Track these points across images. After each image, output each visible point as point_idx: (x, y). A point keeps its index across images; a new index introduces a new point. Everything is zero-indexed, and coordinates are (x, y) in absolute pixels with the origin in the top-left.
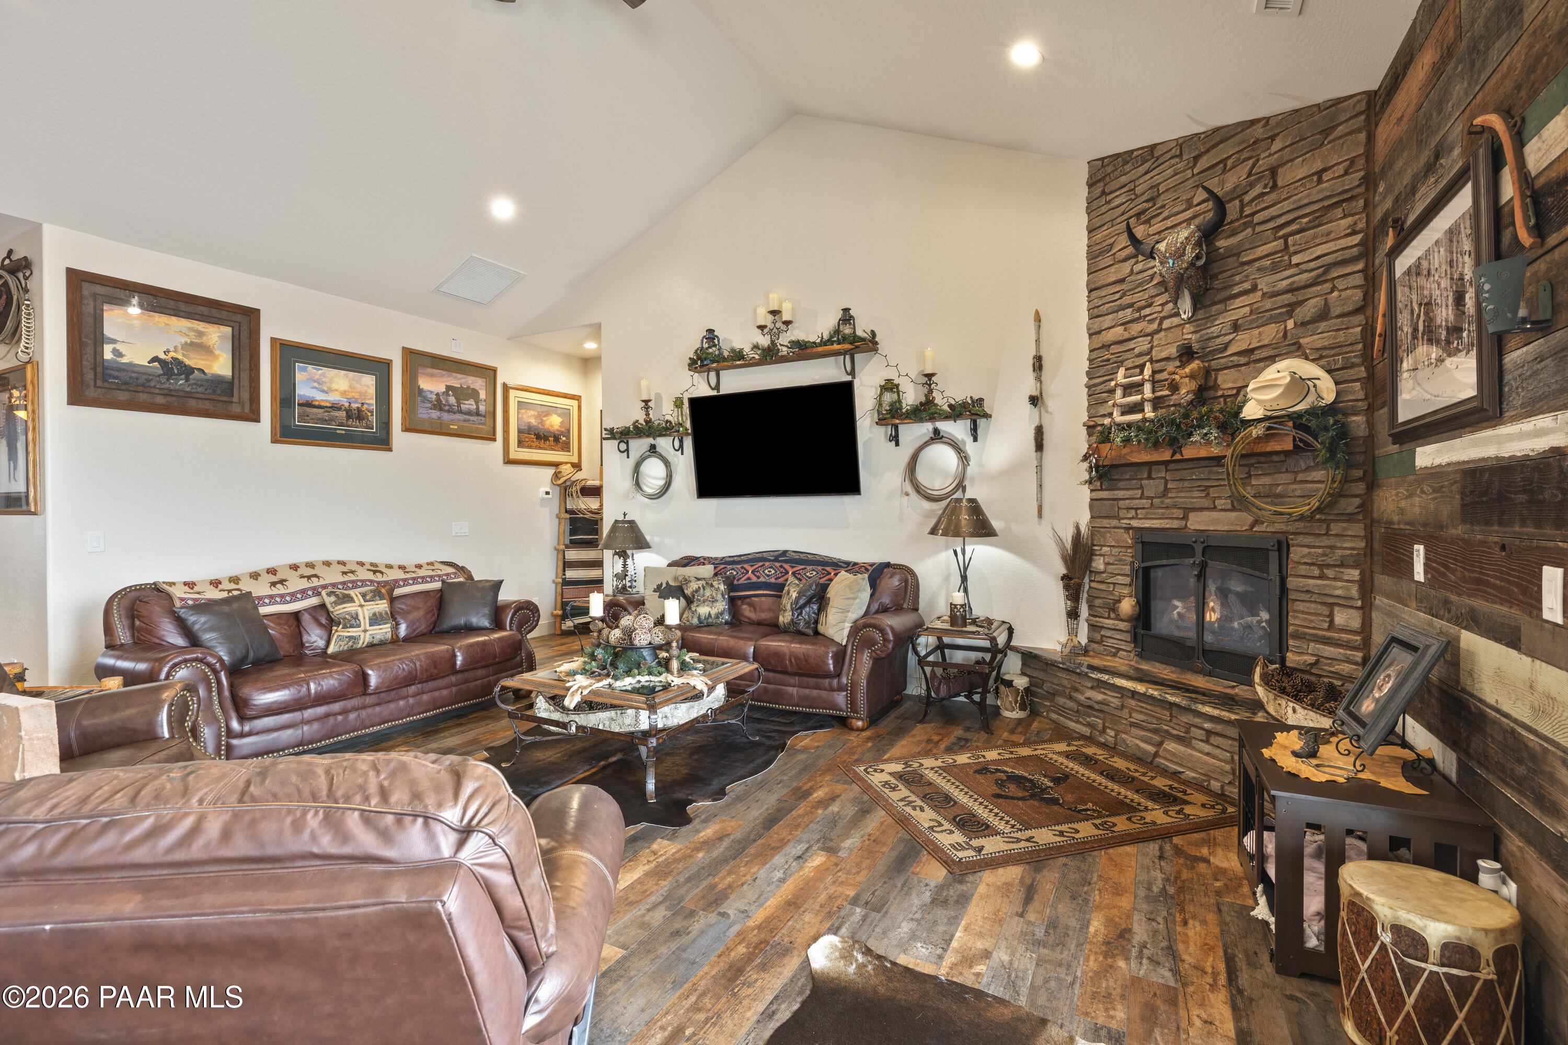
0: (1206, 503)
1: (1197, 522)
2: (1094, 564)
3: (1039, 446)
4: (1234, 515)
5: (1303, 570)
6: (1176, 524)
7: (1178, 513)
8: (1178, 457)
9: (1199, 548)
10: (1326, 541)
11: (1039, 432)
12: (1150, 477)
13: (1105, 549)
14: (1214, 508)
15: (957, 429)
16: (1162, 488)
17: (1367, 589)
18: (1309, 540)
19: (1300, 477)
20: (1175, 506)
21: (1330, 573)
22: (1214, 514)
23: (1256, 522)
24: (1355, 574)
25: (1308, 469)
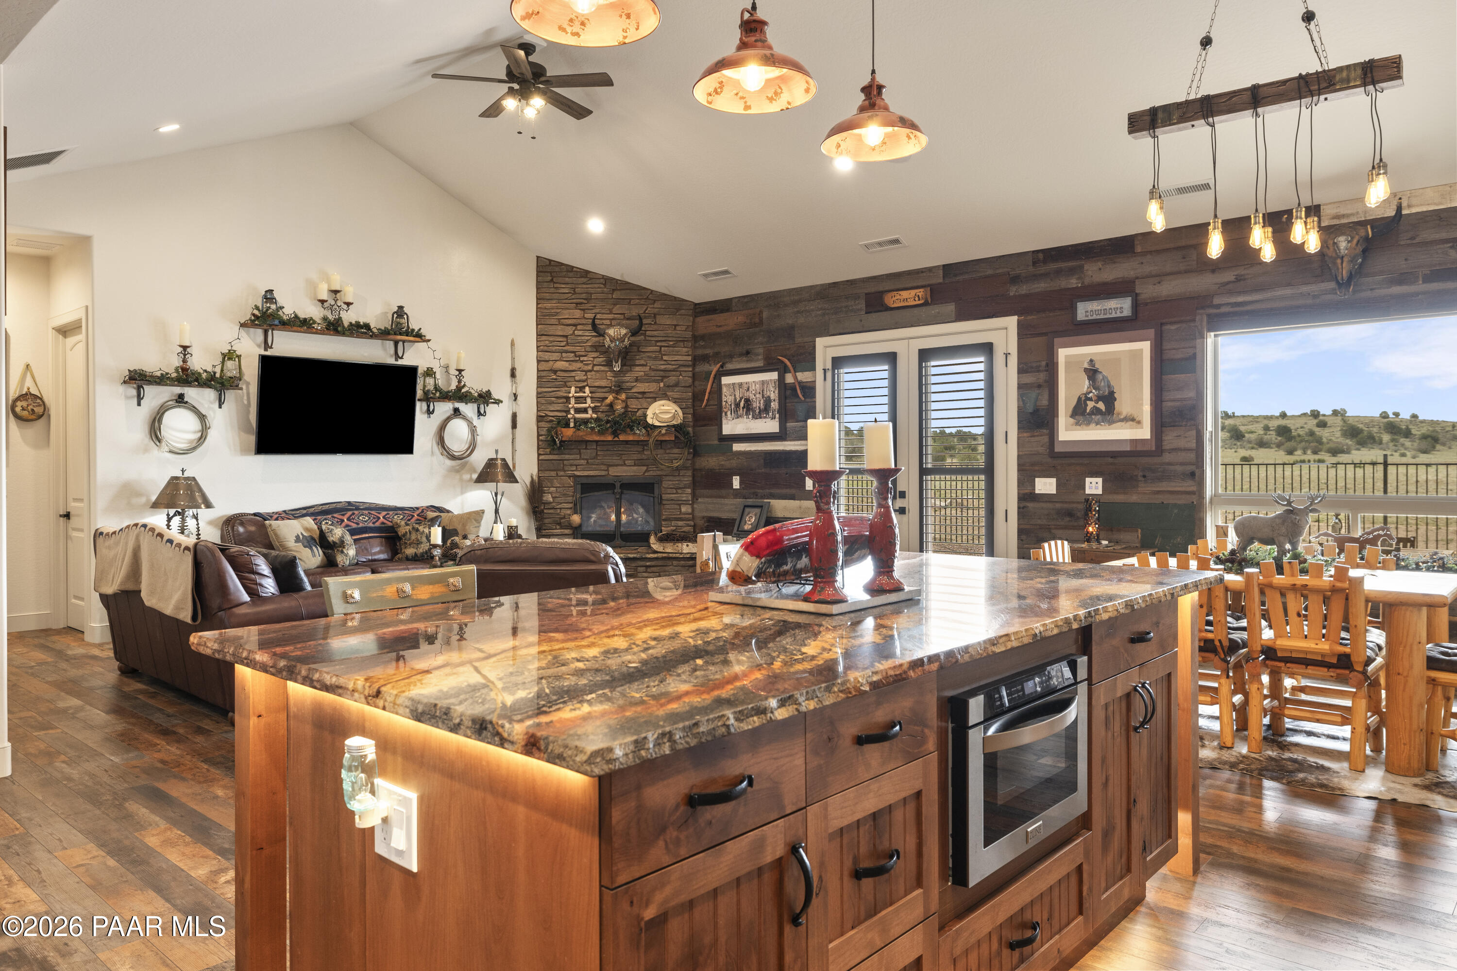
0: (621, 462)
1: (614, 472)
2: (544, 499)
3: (514, 425)
4: (635, 468)
5: (669, 491)
6: (603, 473)
7: (604, 467)
8: (616, 439)
9: (618, 485)
10: (678, 478)
11: (514, 417)
12: (586, 449)
13: (552, 489)
14: (625, 465)
15: (468, 409)
16: (594, 454)
17: (695, 497)
18: (671, 478)
19: (668, 451)
20: (602, 464)
21: (679, 491)
22: (625, 468)
23: (646, 471)
24: (689, 491)
25: (672, 448)
